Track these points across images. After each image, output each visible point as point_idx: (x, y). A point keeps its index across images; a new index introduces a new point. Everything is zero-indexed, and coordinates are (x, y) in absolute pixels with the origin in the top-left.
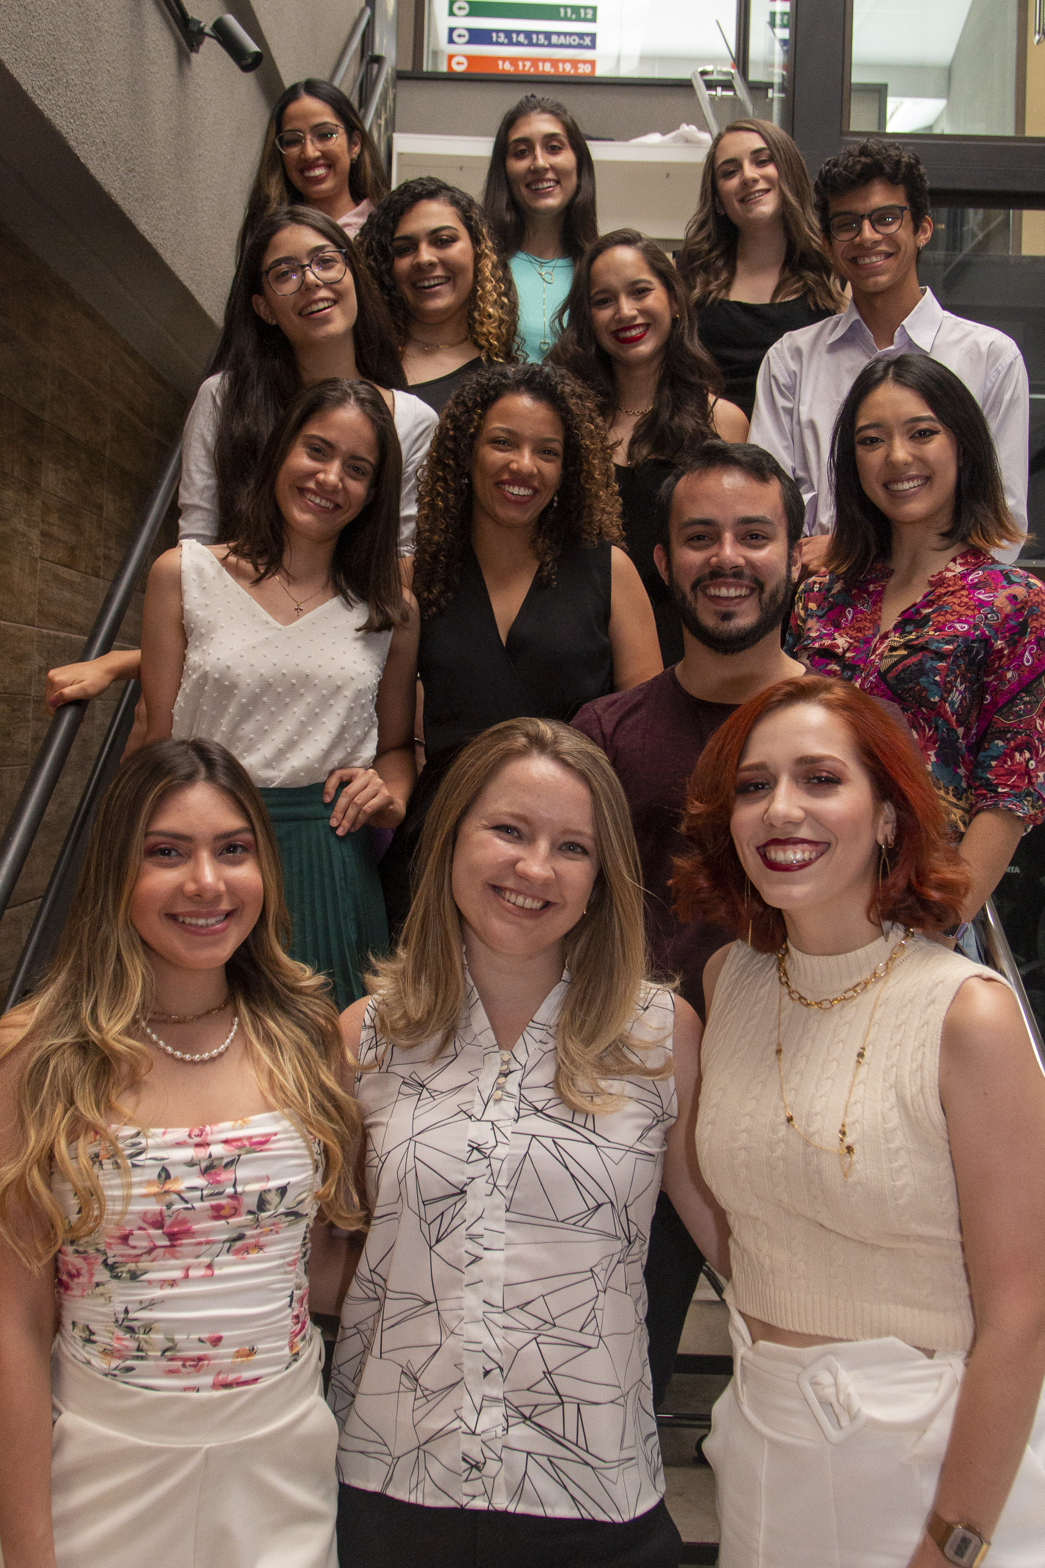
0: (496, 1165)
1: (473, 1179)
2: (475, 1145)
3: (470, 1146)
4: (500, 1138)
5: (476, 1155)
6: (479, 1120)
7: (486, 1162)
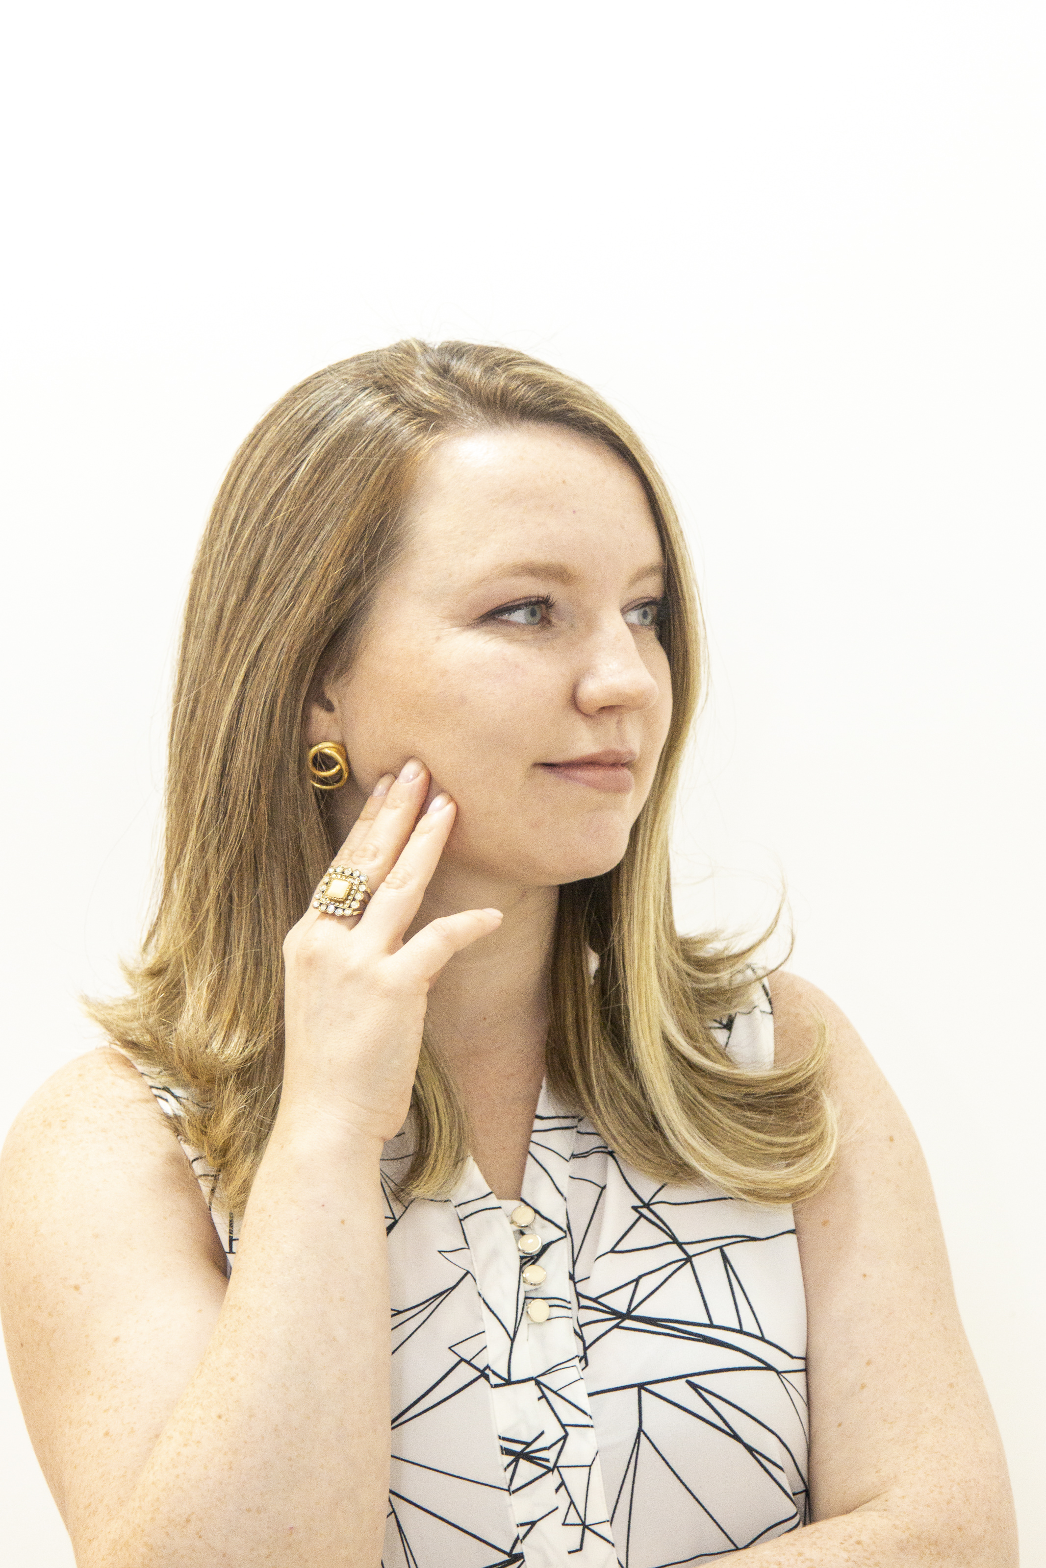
0: (575, 1479)
1: (533, 1524)
2: (518, 1448)
3: (507, 1452)
4: (569, 1415)
5: (526, 1469)
6: (508, 1382)
7: (553, 1480)
